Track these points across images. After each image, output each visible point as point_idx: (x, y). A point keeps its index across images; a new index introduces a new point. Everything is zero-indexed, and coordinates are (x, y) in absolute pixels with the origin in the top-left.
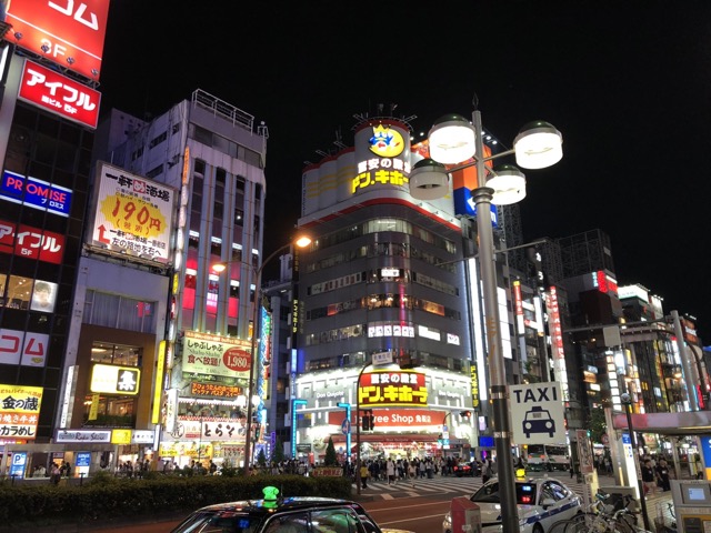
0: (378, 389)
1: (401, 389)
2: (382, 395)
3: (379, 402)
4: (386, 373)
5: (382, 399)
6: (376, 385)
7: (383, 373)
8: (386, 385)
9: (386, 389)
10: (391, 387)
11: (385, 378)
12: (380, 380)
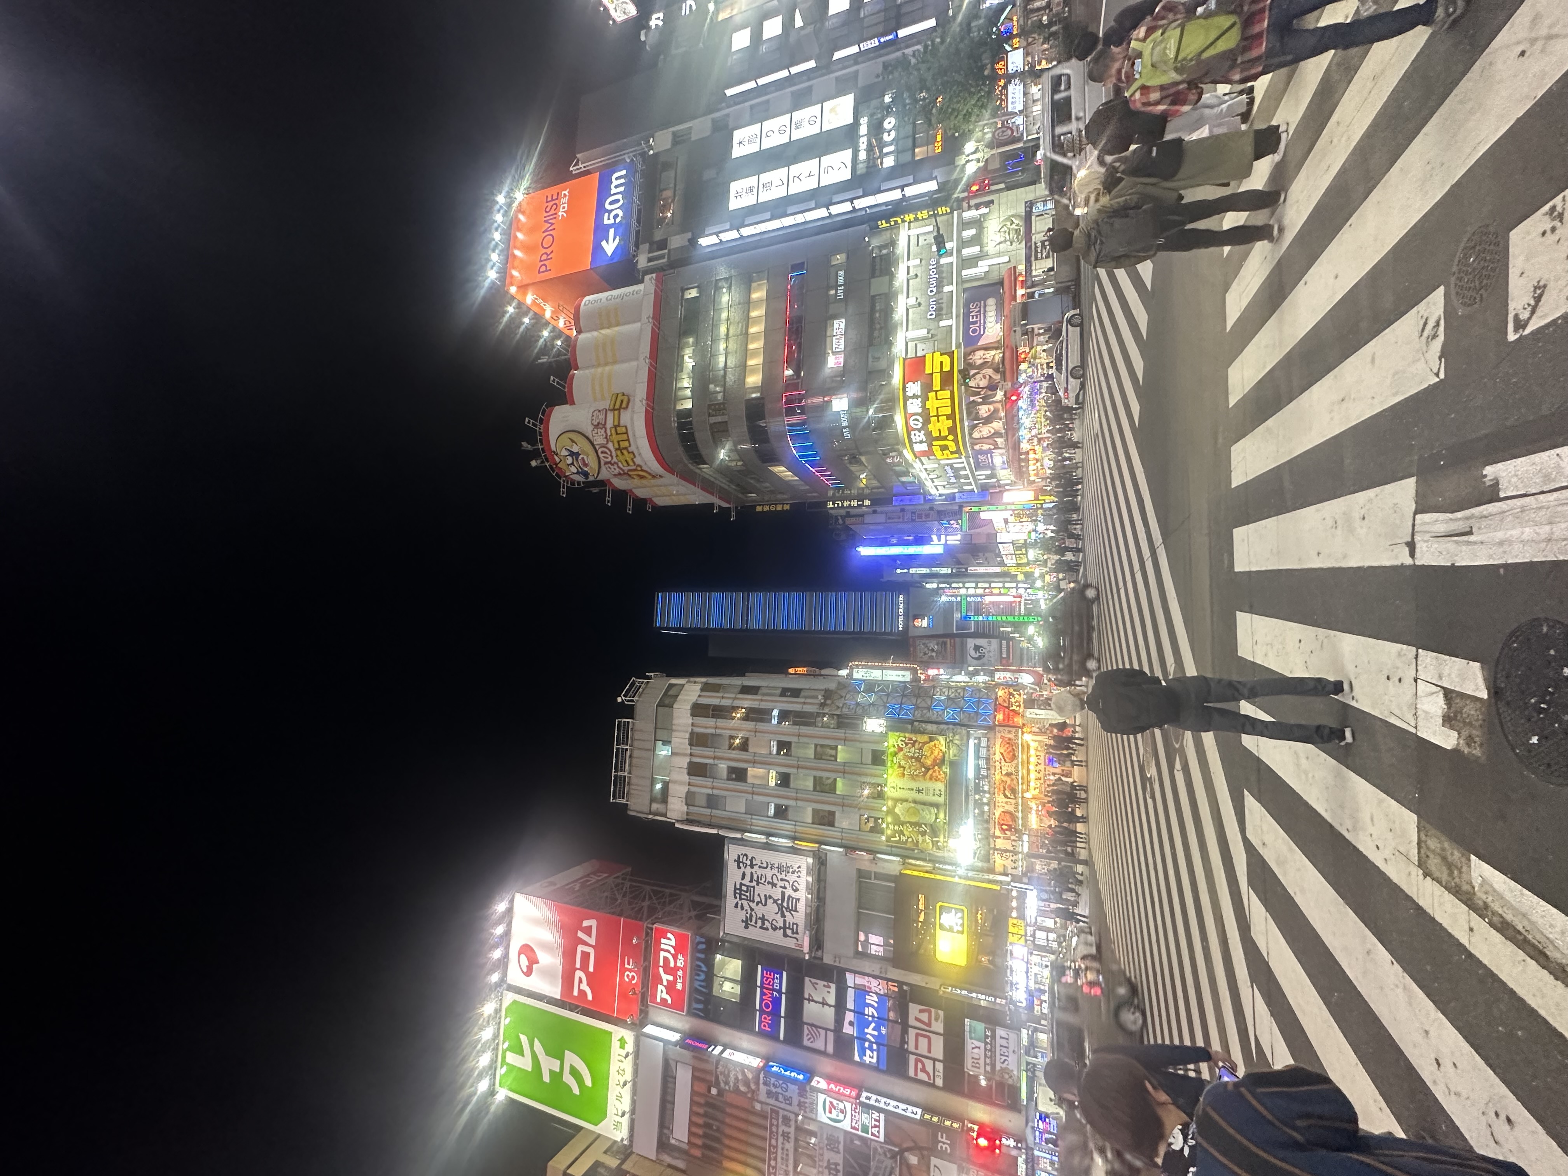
0: (934, 443)
1: (932, 413)
2: (945, 438)
3: (955, 440)
4: (909, 436)
5: (951, 437)
6: (930, 446)
7: (910, 440)
8: (929, 434)
9: (935, 434)
10: (931, 427)
11: (918, 436)
12: (921, 442)
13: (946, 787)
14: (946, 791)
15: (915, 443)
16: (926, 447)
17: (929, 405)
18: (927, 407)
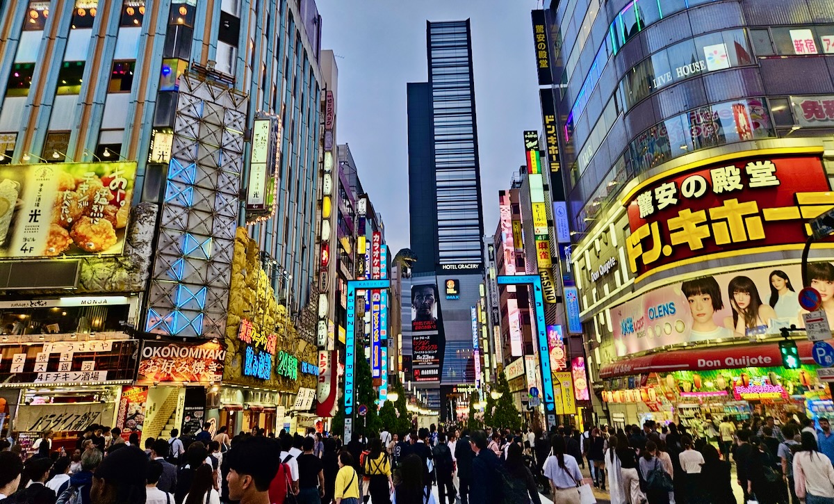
0: (655, 225)
1: (715, 212)
2: (665, 240)
3: (663, 260)
4: (667, 180)
5: (668, 251)
6: (649, 219)
7: (658, 183)
8: (672, 211)
9: (672, 223)
10: (685, 213)
11: (666, 196)
12: (655, 203)
13: (36, 258)
14: (30, 258)
15: (653, 195)
16: (647, 214)
17: (731, 204)
18: (725, 202)
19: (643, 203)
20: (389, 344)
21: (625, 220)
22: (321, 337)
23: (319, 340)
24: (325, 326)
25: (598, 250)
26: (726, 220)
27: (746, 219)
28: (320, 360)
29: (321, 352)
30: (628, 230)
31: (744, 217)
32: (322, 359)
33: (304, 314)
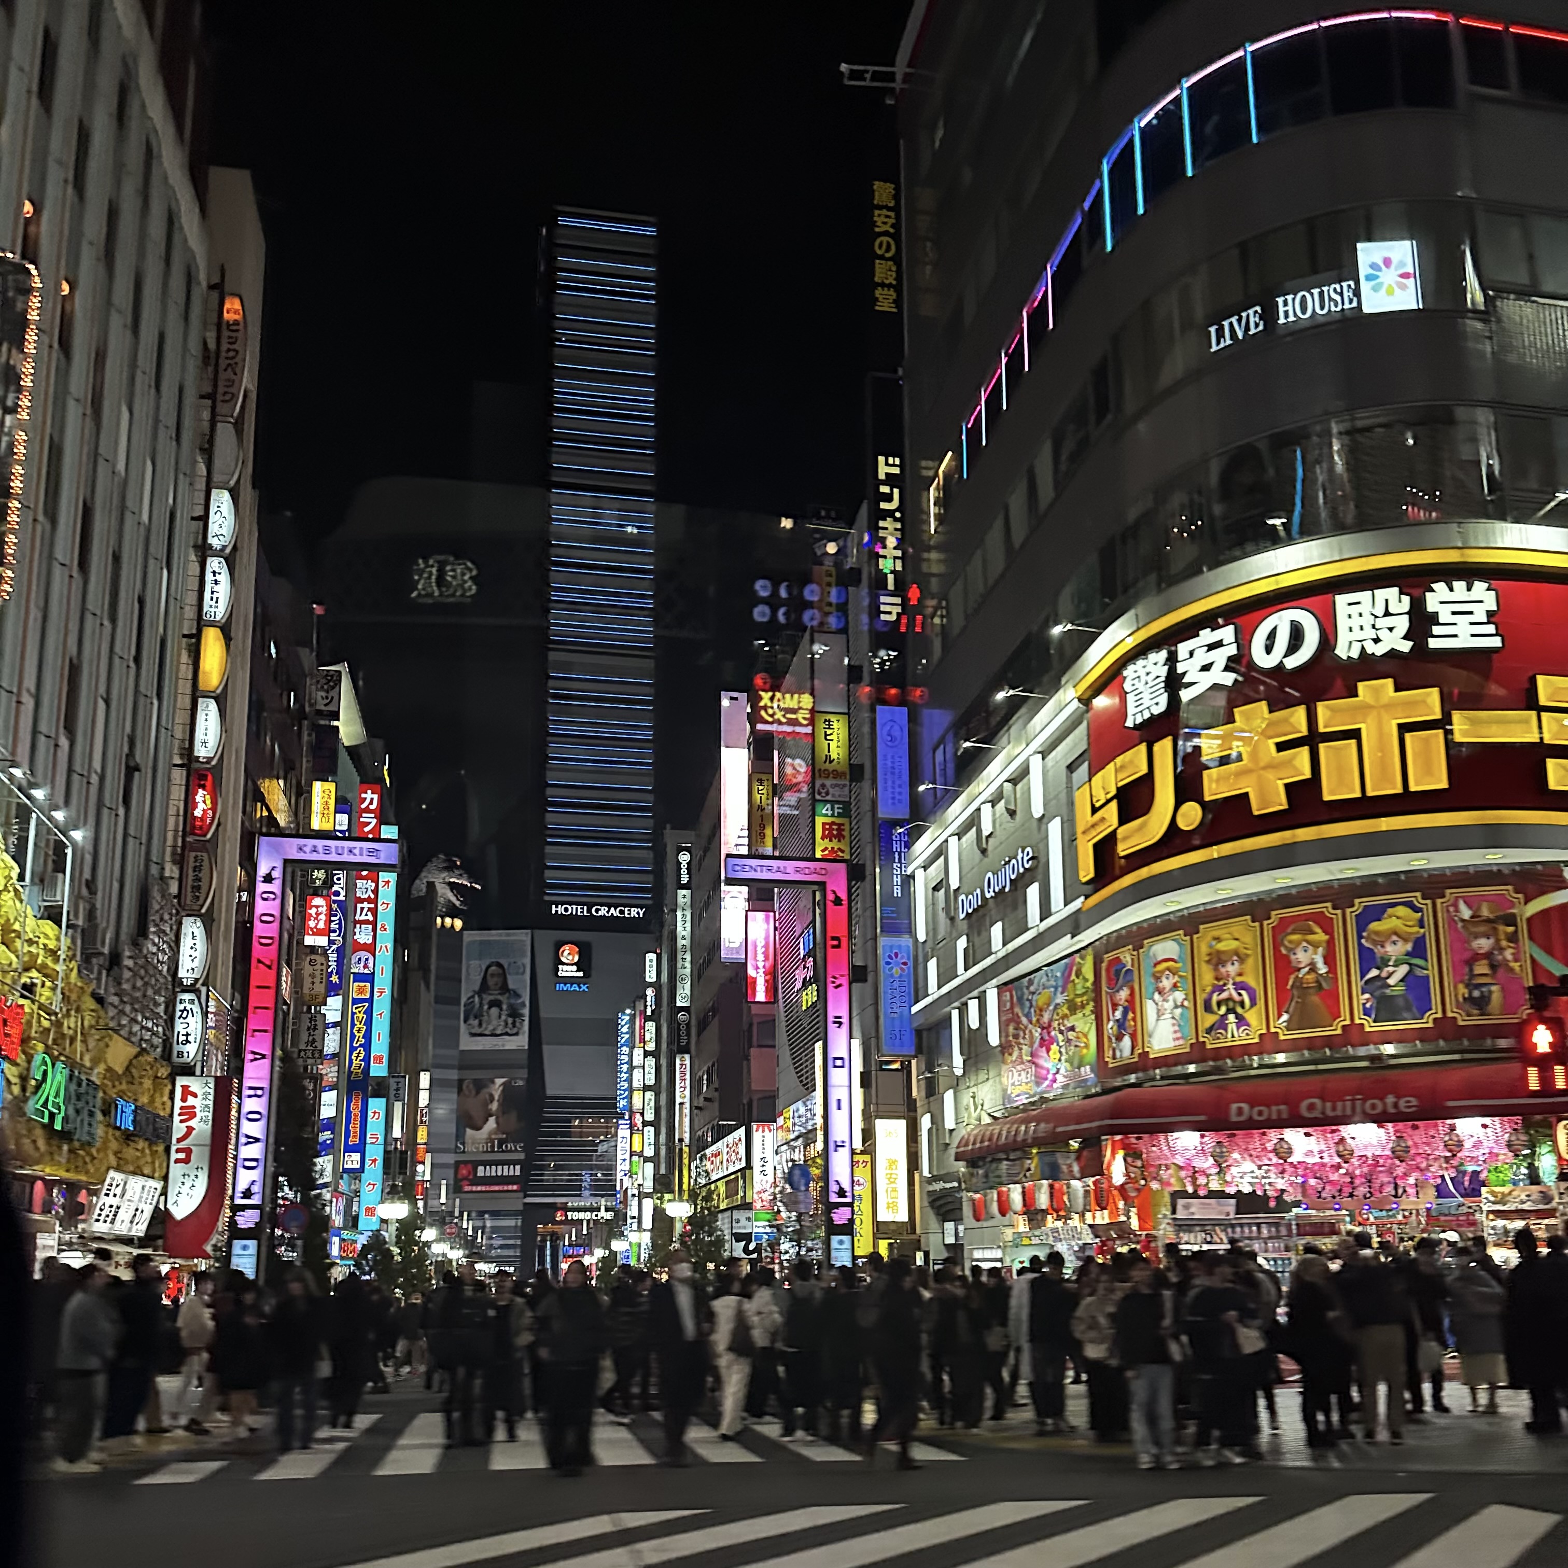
0: (1164, 749)
2: (1188, 789)
3: (1173, 842)
5: (1191, 816)
6: (1150, 731)
9: (1213, 742)
10: (1253, 713)
11: (1206, 664)
12: (1174, 682)
15: (1172, 660)
16: (1147, 715)
17: (1376, 691)
18: (1361, 686)
19: (1140, 686)
20: (392, 1093)
21: (1077, 741)
22: (182, 1038)
23: (176, 1048)
24: (196, 1008)
25: (986, 833)
26: (1355, 734)
27: (1408, 736)
28: (178, 1103)
29: (181, 1081)
30: (1084, 768)
31: (1404, 728)
32: (184, 1099)
33: (129, 963)
